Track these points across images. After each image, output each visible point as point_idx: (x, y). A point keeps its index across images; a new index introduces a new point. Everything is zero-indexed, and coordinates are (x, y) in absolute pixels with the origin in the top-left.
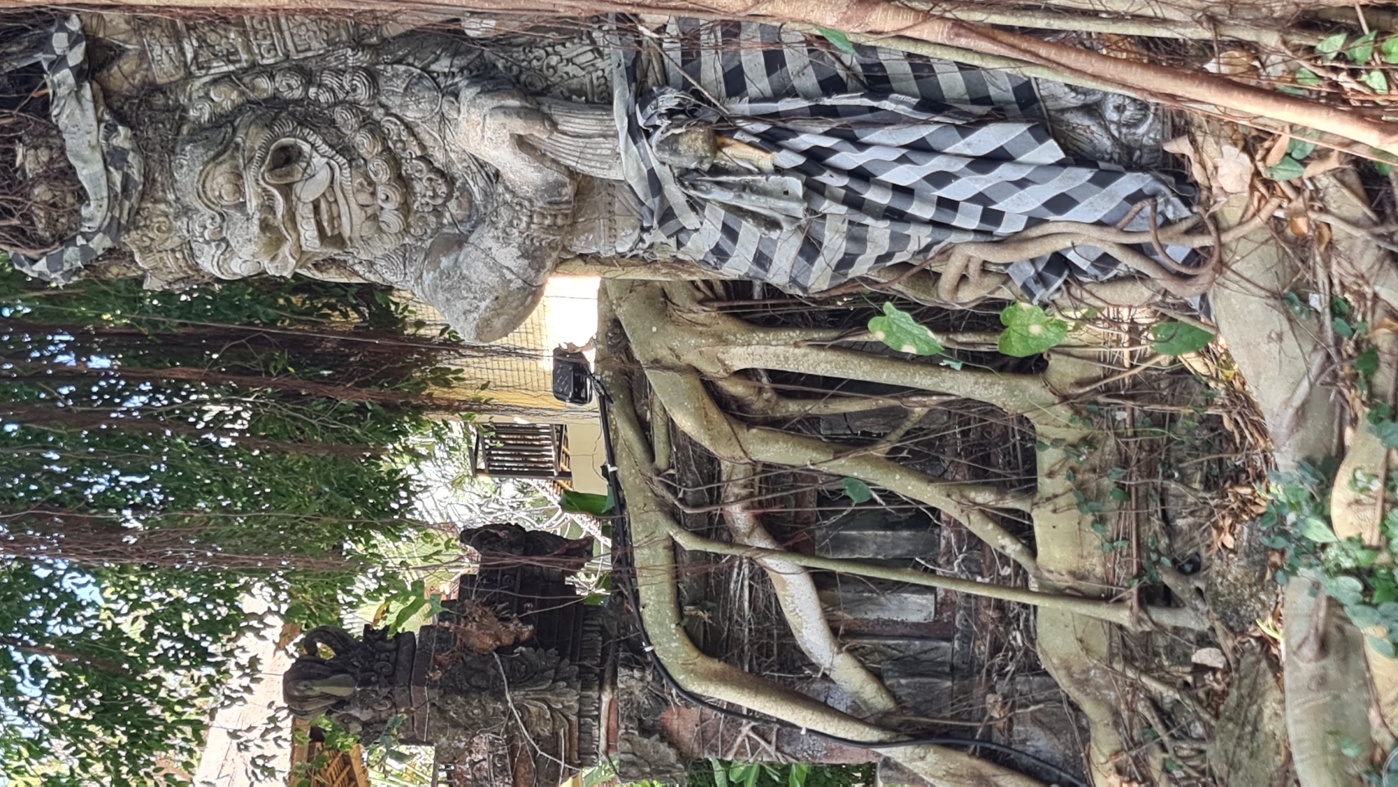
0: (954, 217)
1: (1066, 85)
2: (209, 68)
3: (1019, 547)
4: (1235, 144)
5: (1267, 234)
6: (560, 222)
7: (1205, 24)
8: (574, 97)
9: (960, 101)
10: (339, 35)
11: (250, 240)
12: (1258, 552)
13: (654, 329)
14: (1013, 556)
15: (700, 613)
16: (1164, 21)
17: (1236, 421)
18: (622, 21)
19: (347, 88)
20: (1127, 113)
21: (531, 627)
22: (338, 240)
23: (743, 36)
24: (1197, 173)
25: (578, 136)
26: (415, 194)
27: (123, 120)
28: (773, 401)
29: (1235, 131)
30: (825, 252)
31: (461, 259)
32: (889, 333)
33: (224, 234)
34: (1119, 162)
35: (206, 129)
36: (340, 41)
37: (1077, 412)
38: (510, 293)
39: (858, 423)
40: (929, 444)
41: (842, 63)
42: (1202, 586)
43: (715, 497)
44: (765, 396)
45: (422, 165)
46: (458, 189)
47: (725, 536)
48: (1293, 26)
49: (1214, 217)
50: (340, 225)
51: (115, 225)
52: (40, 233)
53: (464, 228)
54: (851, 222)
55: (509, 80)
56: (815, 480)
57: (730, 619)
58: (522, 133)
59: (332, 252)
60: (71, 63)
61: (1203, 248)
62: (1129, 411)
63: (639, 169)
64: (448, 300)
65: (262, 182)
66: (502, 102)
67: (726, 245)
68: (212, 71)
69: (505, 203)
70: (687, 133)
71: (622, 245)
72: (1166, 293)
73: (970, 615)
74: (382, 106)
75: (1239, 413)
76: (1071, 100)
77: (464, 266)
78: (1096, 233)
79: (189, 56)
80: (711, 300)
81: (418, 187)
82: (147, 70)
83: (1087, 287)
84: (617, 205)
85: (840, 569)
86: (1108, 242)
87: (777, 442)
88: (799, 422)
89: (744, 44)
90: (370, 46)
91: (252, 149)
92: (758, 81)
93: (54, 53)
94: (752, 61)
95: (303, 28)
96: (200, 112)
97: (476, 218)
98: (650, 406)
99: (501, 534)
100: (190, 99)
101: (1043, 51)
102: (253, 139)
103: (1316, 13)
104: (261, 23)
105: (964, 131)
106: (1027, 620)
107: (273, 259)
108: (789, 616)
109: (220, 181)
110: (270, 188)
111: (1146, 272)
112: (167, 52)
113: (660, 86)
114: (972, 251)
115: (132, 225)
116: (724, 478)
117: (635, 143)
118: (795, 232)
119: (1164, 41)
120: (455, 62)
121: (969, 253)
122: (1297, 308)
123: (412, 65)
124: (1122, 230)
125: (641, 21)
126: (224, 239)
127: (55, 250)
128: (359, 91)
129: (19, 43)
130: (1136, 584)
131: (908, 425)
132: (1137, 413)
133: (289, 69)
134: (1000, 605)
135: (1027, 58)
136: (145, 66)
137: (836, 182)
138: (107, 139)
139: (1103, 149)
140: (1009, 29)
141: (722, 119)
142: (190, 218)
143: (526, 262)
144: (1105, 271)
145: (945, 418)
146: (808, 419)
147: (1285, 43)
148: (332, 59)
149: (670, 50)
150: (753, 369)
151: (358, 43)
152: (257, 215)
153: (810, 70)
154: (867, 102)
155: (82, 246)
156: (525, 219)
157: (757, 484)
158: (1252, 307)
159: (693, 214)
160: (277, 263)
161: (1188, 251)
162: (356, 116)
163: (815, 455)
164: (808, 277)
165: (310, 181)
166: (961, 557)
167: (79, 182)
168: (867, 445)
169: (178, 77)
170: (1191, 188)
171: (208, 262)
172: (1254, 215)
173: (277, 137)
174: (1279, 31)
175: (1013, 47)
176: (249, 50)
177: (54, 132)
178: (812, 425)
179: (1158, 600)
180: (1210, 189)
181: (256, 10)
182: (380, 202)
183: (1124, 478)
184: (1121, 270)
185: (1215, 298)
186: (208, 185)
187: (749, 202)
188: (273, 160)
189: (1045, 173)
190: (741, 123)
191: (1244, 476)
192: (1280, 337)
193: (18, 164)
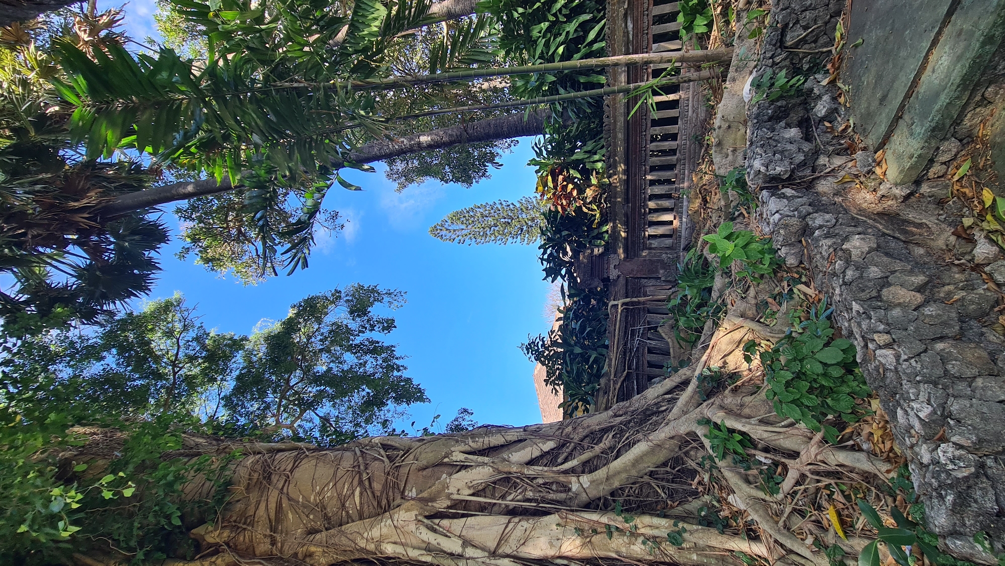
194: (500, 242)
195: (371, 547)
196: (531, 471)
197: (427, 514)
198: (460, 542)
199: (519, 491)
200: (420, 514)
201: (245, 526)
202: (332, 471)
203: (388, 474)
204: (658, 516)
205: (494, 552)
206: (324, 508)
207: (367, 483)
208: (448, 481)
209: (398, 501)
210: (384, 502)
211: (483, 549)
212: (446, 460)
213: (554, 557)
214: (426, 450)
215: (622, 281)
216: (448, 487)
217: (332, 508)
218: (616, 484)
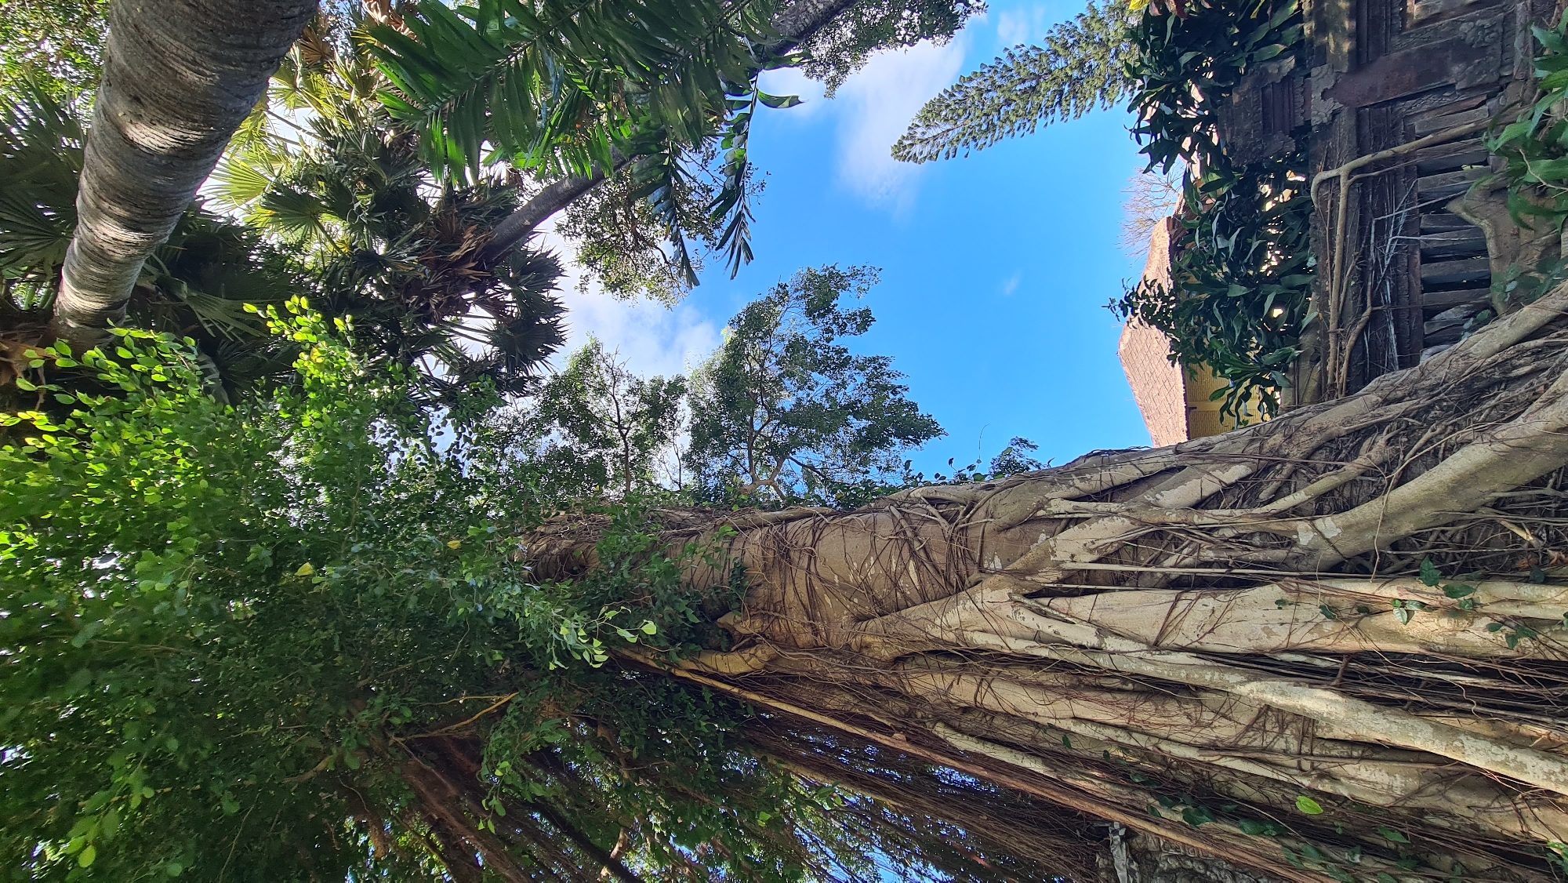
194: (1022, 131)
195: (950, 636)
196: (1208, 517)
197: (1027, 592)
198: (1094, 630)
199: (1185, 551)
200: (1016, 593)
201: (776, 614)
202: (868, 541)
203: (951, 540)
204: (1527, 580)
205: (1156, 644)
206: (870, 589)
207: (922, 554)
208: (1052, 543)
209: (975, 576)
210: (954, 578)
211: (1135, 639)
212: (1041, 513)
213: (1275, 650)
214: (1004, 502)
215: (1346, 121)
216: (1053, 553)
217: (881, 588)
218: (1407, 527)
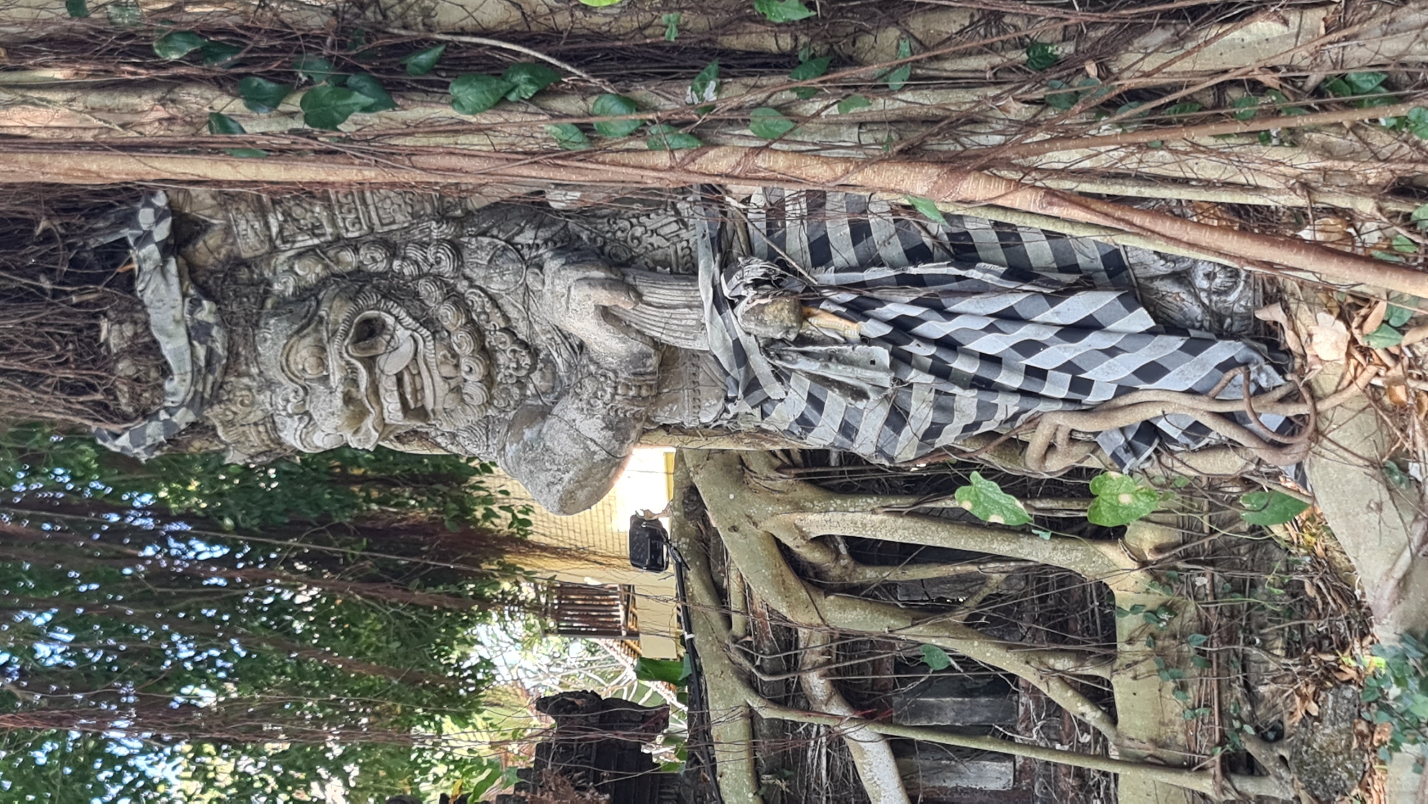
0: (1043, 385)
1: (1155, 252)
2: (294, 242)
3: (1099, 714)
4: (1330, 312)
5: (1366, 402)
6: (644, 393)
7: (1299, 192)
8: (659, 268)
9: (1047, 269)
10: (423, 209)
11: (333, 414)
12: (1344, 720)
13: (732, 496)
14: (1093, 723)
15: (778, 782)
16: (1257, 189)
17: (1318, 587)
18: (707, 191)
19: (432, 260)
20: (1218, 281)
21: (607, 796)
22: (422, 413)
23: (828, 206)
24: (1290, 340)
25: (663, 307)
26: (498, 366)
27: (208, 294)
28: (851, 568)
29: (1330, 298)
30: (912, 422)
31: (544, 430)
32: (976, 503)
33: (307, 407)
34: (1210, 330)
35: (291, 303)
36: (425, 214)
37: (1156, 578)
38: (594, 465)
39: (935, 590)
40: (1007, 610)
41: (928, 232)
42: (1286, 754)
43: (793, 664)
44: (843, 562)
45: (506, 337)
46: (542, 361)
47: (802, 703)
48: (1388, 193)
49: (1308, 386)
50: (423, 397)
51: (198, 399)
52: (124, 408)
53: (548, 400)
54: (937, 392)
55: (594, 251)
56: (892, 647)
57: (807, 788)
58: (607, 304)
59: (415, 424)
60: (157, 238)
61: (1298, 416)
62: (1208, 576)
63: (724, 339)
64: (531, 472)
65: (345, 355)
66: (587, 274)
67: (812, 415)
68: (297, 245)
69: (590, 374)
70: (773, 302)
71: (706, 416)
72: (1260, 462)
73: (1049, 783)
74: (467, 278)
75: (1321, 579)
76: (1160, 267)
77: (547, 438)
78: (1187, 401)
79: (275, 230)
80: (789, 467)
81: (502, 359)
82: (232, 244)
83: (1178, 456)
84: (701, 376)
85: (919, 737)
86: (1199, 411)
87: (855, 609)
88: (876, 588)
89: (829, 214)
90: (454, 219)
91: (336, 323)
92: (844, 251)
93: (139, 228)
94: (839, 233)
95: (388, 201)
96: (284, 286)
97: (559, 390)
98: (726, 572)
99: (578, 702)
100: (275, 273)
101: (1137, 219)
102: (337, 312)
103: (1411, 179)
104: (346, 196)
105: (1053, 299)
106: (1107, 788)
107: (356, 432)
108: (866, 785)
109: (303, 355)
110: (353, 361)
111: (1239, 440)
112: (252, 227)
113: (745, 257)
114: (1060, 420)
115: (216, 399)
116: (801, 645)
117: (720, 313)
118: (881, 401)
119: (1256, 208)
120: (540, 234)
121: (1055, 421)
122: (1397, 478)
123: (497, 237)
124: (1214, 398)
125: (728, 192)
126: (307, 413)
127: (137, 425)
128: (443, 263)
129: (105, 219)
130: (1219, 751)
131: (986, 592)
132: (1217, 578)
133: (374, 242)
134: (1080, 773)
135: (1121, 226)
136: (230, 241)
137: (922, 352)
138: (191, 313)
139: (1193, 316)
140: (1098, 197)
141: (808, 289)
142: (273, 392)
143: (611, 433)
144: (1196, 440)
145: (1023, 583)
146: (885, 586)
147: (1380, 210)
148: (416, 232)
149: (757, 220)
150: (830, 536)
151: (442, 216)
152: (341, 389)
153: (896, 240)
154: (954, 271)
155: (165, 421)
156: (609, 390)
157: (834, 651)
158: (1349, 476)
159: (778, 384)
160: (360, 436)
161: (1282, 419)
162: (440, 288)
163: (892, 622)
164: (895, 447)
165: (394, 354)
166: (1040, 724)
167: (163, 357)
168: (944, 611)
169: (263, 251)
170: (1284, 356)
171: (291, 435)
172: (1351, 382)
173: (361, 310)
174: (1374, 198)
175: (1106, 215)
176: (334, 224)
177: (139, 307)
178: (889, 592)
179: (1241, 769)
180: (1304, 356)
181: (342, 184)
182: (463, 374)
183: (1205, 644)
184: (1212, 439)
185: (1311, 466)
186: (291, 359)
187: (835, 372)
188: (357, 333)
189: (1135, 342)
190: (826, 293)
191: (1326, 643)
192: (1380, 507)
193: (102, 339)
